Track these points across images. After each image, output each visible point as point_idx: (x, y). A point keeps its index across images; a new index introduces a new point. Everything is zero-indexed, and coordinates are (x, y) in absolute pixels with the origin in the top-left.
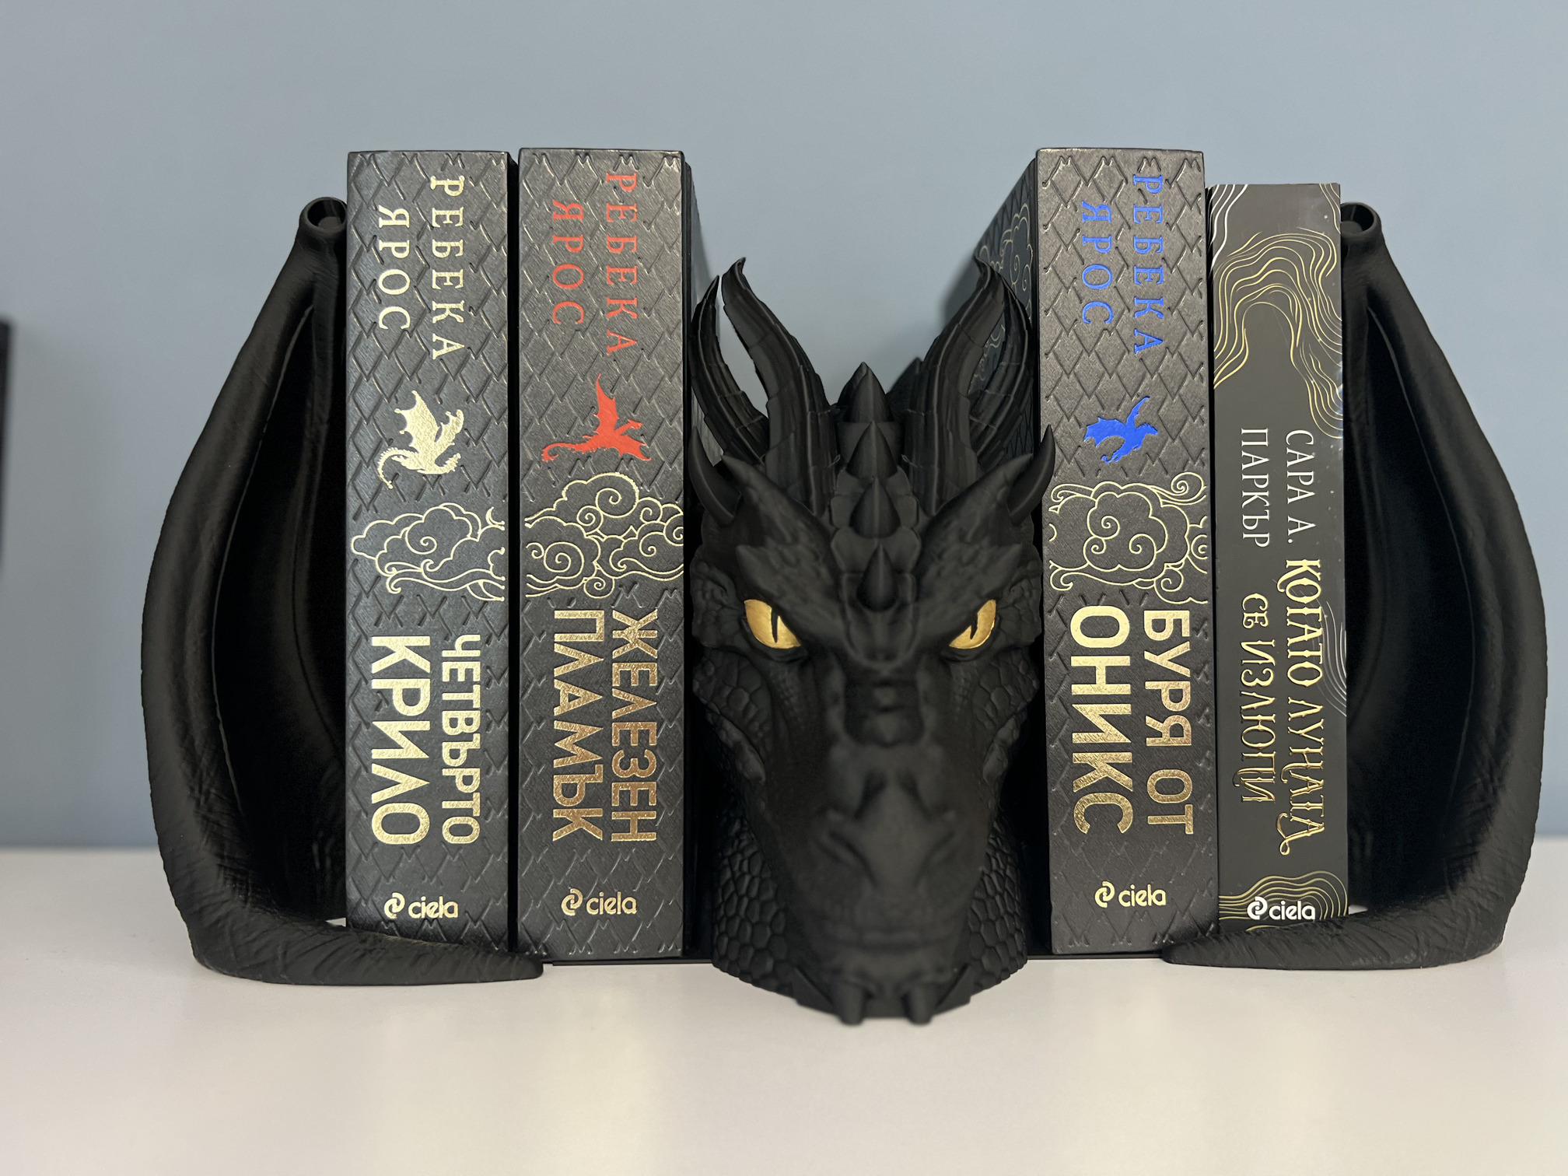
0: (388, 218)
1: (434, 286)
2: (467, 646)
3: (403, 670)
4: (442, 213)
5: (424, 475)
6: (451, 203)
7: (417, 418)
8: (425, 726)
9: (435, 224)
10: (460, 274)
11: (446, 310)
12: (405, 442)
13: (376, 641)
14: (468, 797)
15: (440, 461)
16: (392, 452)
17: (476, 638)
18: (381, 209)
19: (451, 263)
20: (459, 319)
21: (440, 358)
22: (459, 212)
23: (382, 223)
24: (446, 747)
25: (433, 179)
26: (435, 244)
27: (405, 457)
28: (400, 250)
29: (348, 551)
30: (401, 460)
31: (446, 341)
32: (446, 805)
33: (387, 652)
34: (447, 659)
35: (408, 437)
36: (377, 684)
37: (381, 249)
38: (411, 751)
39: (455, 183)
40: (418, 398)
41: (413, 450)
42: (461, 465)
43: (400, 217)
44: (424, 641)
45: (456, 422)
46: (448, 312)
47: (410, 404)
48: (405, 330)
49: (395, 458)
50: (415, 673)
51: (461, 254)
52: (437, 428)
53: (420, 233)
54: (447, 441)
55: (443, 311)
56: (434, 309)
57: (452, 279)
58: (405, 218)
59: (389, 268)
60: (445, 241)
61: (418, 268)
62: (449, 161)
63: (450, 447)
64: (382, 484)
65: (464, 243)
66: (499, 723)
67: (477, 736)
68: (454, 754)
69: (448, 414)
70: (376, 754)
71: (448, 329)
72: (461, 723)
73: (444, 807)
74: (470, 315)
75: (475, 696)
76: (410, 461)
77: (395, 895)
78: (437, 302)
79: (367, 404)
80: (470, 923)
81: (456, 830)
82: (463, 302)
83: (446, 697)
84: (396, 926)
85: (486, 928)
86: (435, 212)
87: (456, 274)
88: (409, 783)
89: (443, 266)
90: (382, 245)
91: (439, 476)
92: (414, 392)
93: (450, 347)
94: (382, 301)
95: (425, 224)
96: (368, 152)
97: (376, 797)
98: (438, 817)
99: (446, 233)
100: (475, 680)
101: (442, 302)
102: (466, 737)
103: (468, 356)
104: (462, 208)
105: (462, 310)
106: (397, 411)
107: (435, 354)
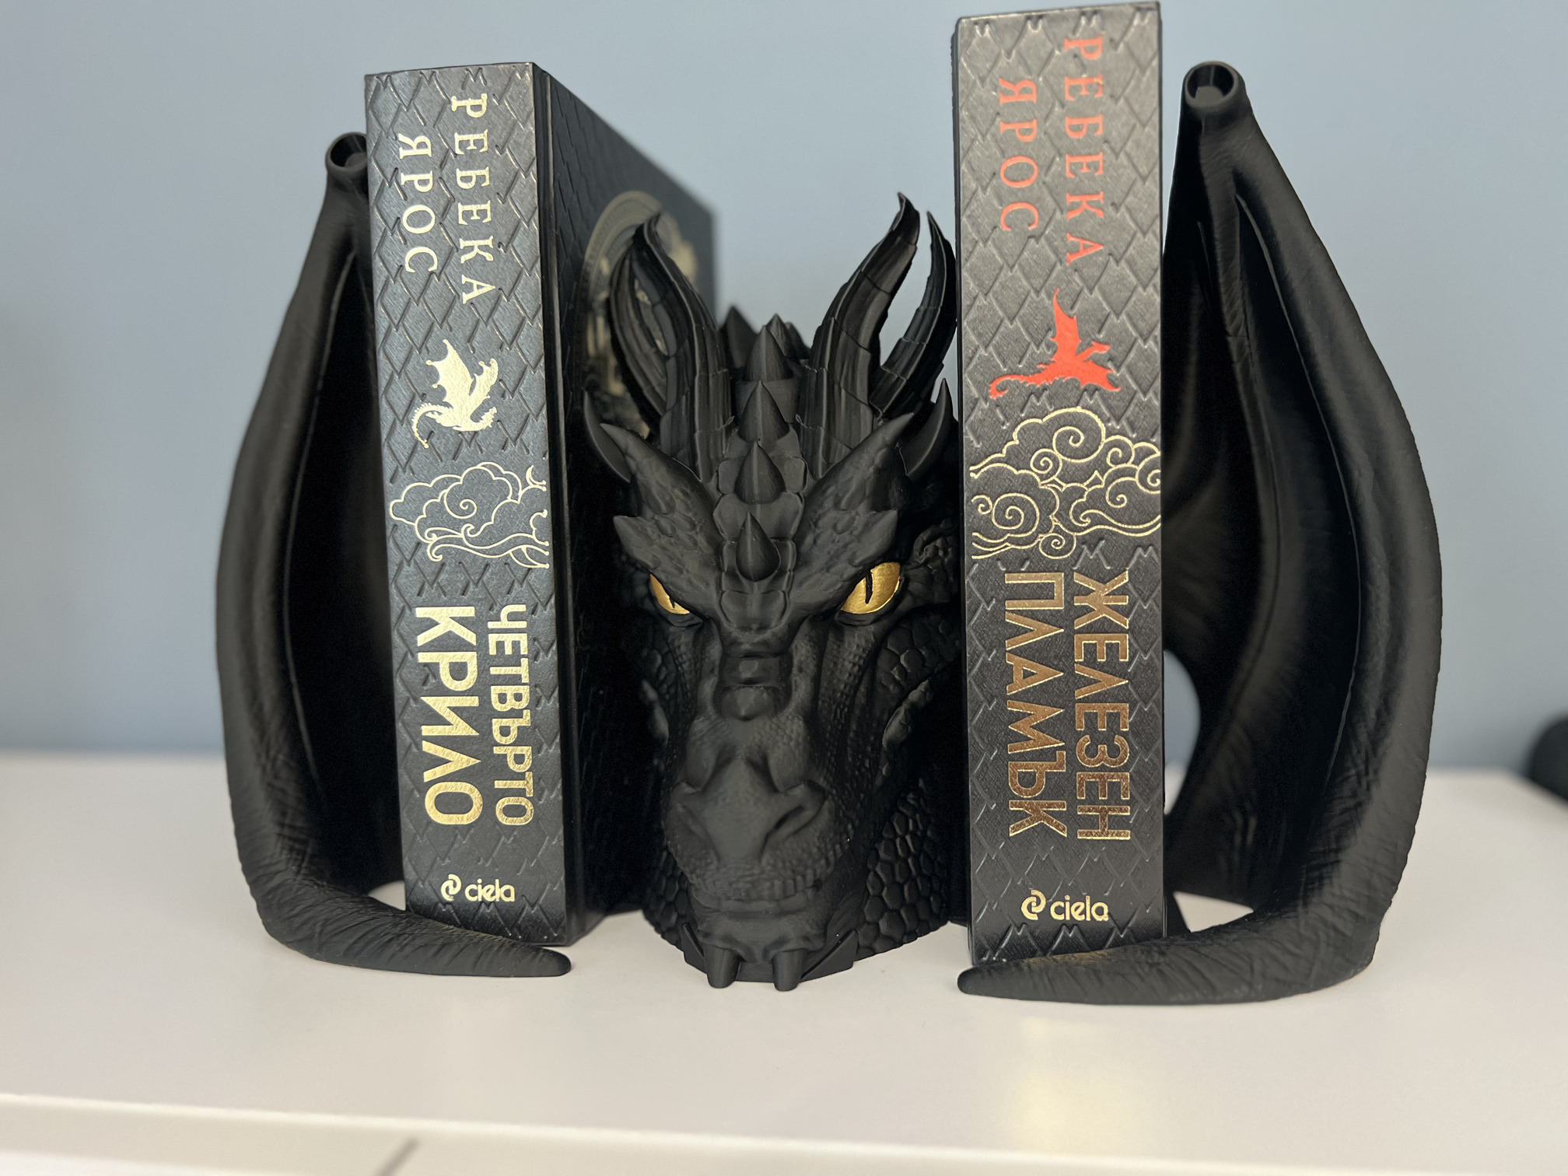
0: (408, 147)
1: (461, 221)
2: (513, 617)
3: (448, 643)
4: (465, 137)
5: (460, 433)
6: (473, 126)
7: (450, 369)
8: (473, 701)
9: (458, 151)
10: (487, 206)
11: (475, 248)
12: (439, 397)
13: (421, 612)
14: (521, 776)
15: (476, 417)
16: (425, 408)
17: (522, 608)
18: (401, 138)
19: (478, 194)
20: (489, 257)
21: (471, 303)
22: (483, 136)
23: (403, 153)
24: (496, 724)
25: (453, 99)
26: (459, 174)
27: (440, 414)
28: (424, 182)
29: (387, 516)
30: (435, 416)
31: (475, 283)
32: (499, 784)
33: (433, 624)
34: (493, 631)
35: (442, 391)
36: (423, 658)
37: (403, 183)
38: (461, 728)
39: (477, 102)
40: (450, 347)
41: (447, 405)
42: (498, 420)
43: (421, 145)
44: (469, 612)
45: (490, 374)
46: (476, 250)
47: (442, 354)
48: (432, 273)
49: (430, 415)
50: (461, 645)
51: (487, 183)
52: (471, 381)
53: (443, 161)
54: (481, 393)
55: (472, 248)
56: (462, 247)
57: (479, 212)
58: (426, 147)
59: (412, 203)
60: (470, 169)
61: (443, 203)
62: (468, 78)
63: (485, 402)
64: (417, 443)
65: (490, 171)
66: (549, 698)
67: (527, 713)
68: (505, 731)
69: (481, 363)
70: (426, 730)
71: (477, 268)
72: (509, 697)
73: (496, 787)
74: (499, 252)
75: (523, 670)
76: (446, 418)
77: (451, 876)
78: (465, 239)
79: (398, 357)
80: (527, 907)
81: (509, 811)
82: (492, 237)
83: (494, 671)
84: (454, 908)
85: (544, 913)
86: (458, 138)
87: (483, 207)
88: (460, 761)
89: (470, 197)
90: (404, 178)
91: (476, 433)
92: (445, 341)
93: (481, 289)
94: (408, 241)
95: (447, 151)
96: (384, 74)
97: (428, 776)
98: (491, 797)
99: (471, 160)
100: (522, 653)
101: (470, 239)
102: (516, 714)
103: (499, 298)
104: (486, 131)
105: (491, 246)
106: (429, 363)
107: (466, 297)
